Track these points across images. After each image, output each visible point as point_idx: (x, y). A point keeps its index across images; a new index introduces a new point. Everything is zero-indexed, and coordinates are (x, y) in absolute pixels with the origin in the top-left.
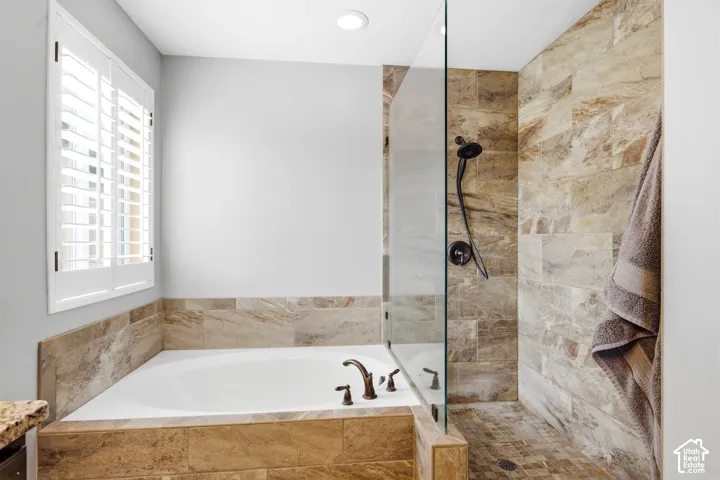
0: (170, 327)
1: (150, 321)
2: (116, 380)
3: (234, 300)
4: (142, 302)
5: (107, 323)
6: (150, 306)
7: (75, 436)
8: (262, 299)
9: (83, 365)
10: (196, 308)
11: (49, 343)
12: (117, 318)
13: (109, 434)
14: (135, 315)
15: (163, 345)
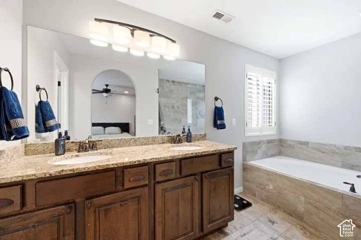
0: (282, 148)
1: (275, 145)
2: (262, 158)
3: (308, 142)
4: (272, 138)
5: (260, 142)
6: (275, 140)
7: (249, 166)
8: (322, 144)
9: (253, 151)
10: (292, 143)
11: (245, 143)
12: (263, 141)
13: (257, 168)
14: (269, 142)
15: (280, 154)
